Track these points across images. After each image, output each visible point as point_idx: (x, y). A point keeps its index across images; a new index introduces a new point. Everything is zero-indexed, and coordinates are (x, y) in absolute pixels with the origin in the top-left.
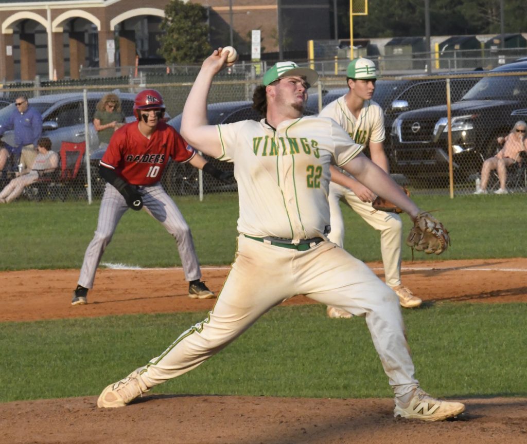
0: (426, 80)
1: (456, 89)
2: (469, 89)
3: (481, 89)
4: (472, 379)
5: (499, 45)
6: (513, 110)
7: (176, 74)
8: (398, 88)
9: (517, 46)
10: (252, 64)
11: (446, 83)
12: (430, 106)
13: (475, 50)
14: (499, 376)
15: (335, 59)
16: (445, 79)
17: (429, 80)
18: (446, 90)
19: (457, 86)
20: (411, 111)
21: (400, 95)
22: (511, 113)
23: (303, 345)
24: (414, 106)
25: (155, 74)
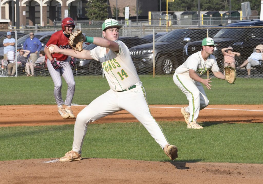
0: (198, 29)
1: (211, 33)
2: (216, 33)
3: (221, 33)
4: (216, 155)
5: (229, 15)
6: (234, 42)
7: (94, 25)
8: (186, 32)
9: (235, 16)
10: (125, 21)
11: (207, 31)
12: (200, 40)
13: (219, 17)
14: (228, 154)
15: (159, 20)
16: (206, 29)
17: (199, 29)
18: (207, 33)
19: (211, 32)
20: (192, 42)
21: (187, 35)
22: (234, 44)
23: (146, 139)
24: (193, 40)
25: (85, 24)
